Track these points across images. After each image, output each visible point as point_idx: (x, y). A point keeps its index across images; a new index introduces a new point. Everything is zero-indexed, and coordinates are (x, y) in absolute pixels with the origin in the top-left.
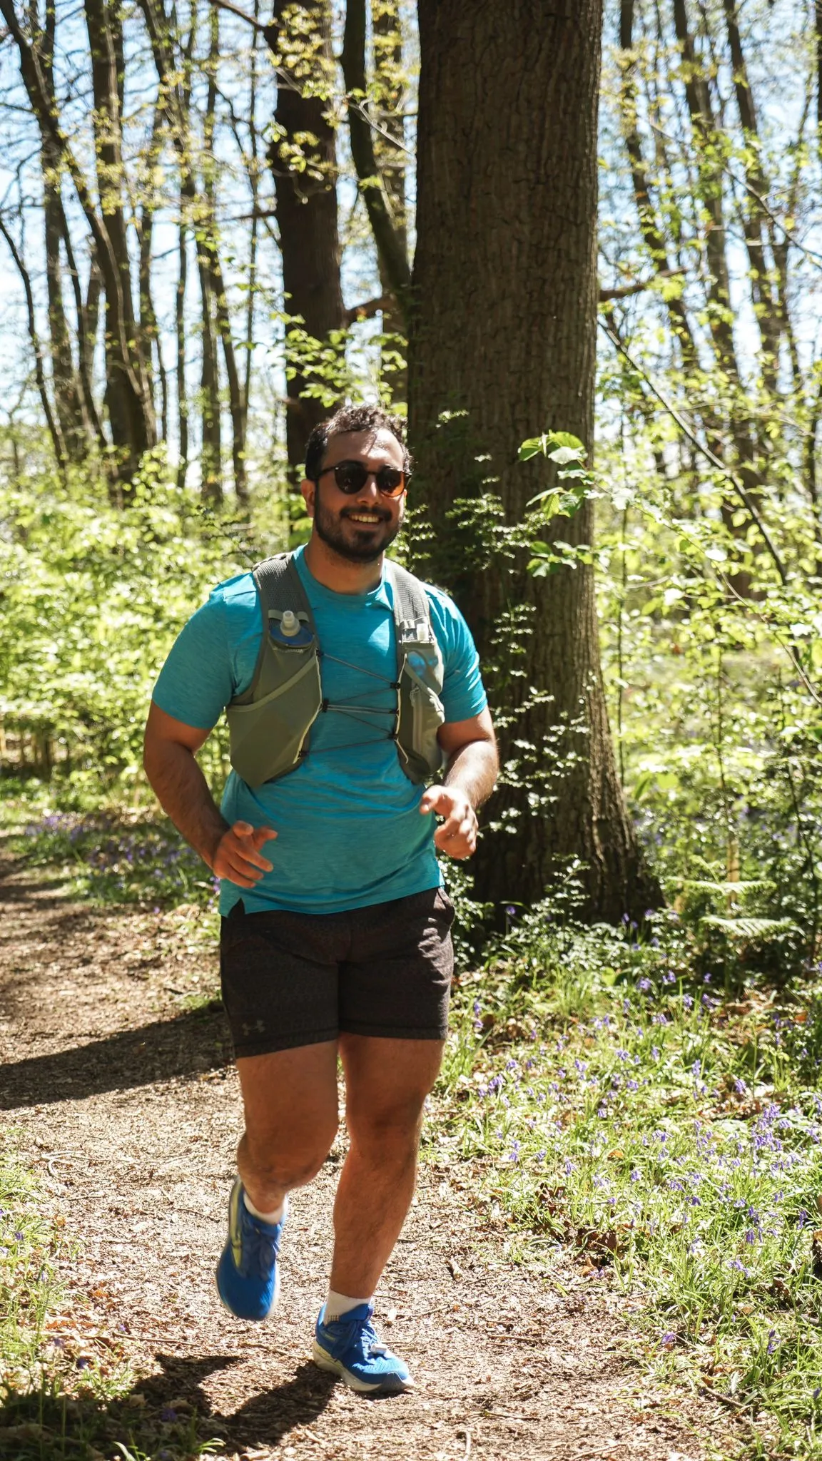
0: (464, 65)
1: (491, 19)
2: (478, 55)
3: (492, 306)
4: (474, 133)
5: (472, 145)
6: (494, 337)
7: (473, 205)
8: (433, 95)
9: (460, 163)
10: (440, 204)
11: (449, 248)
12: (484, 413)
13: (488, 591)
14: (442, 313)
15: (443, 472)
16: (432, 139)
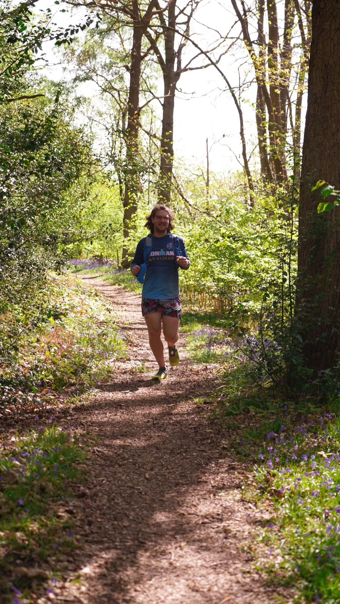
0: (327, 39)
1: (338, 21)
2: (332, 35)
3: (333, 135)
4: (329, 66)
5: (328, 71)
6: (333, 147)
7: (327, 95)
8: (314, 51)
9: (324, 78)
10: (315, 94)
11: (318, 112)
12: (328, 177)
13: (326, 247)
14: (314, 137)
15: (312, 199)
16: (313, 68)
